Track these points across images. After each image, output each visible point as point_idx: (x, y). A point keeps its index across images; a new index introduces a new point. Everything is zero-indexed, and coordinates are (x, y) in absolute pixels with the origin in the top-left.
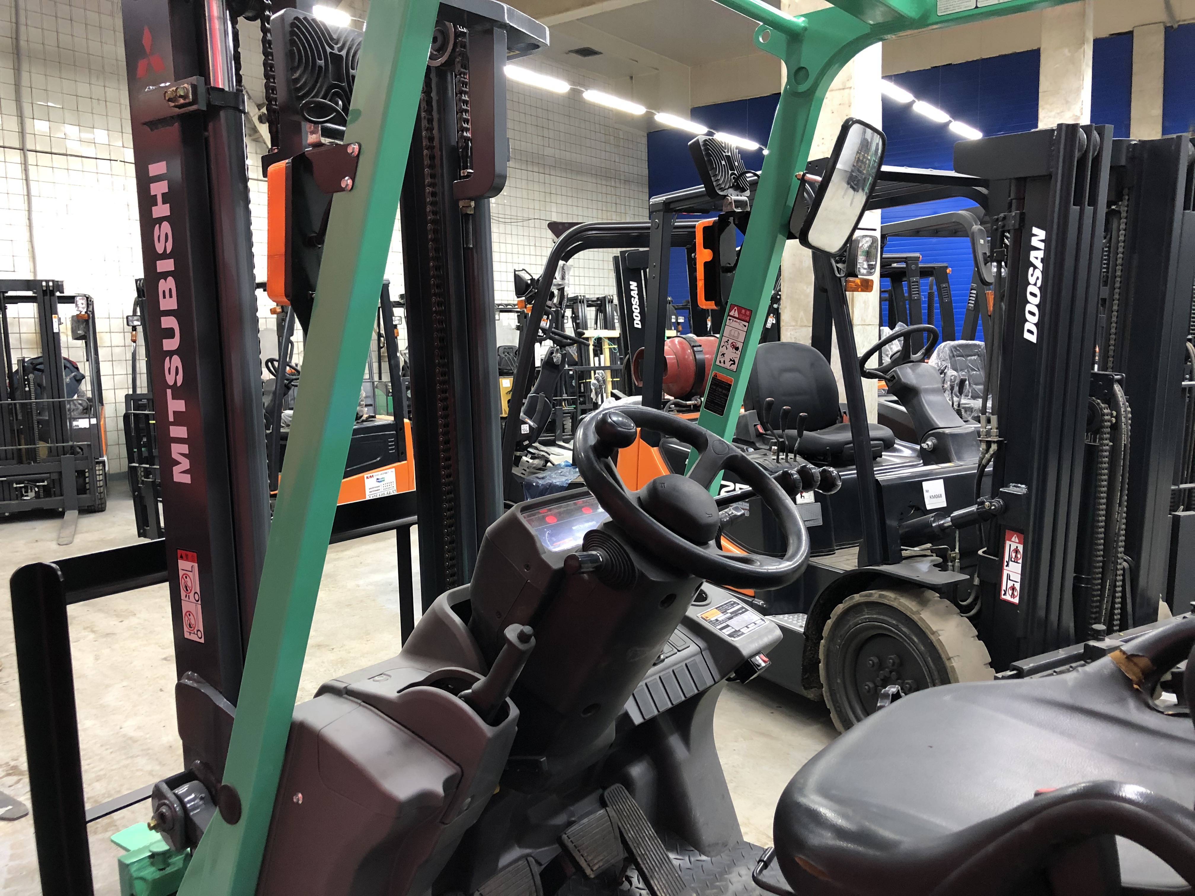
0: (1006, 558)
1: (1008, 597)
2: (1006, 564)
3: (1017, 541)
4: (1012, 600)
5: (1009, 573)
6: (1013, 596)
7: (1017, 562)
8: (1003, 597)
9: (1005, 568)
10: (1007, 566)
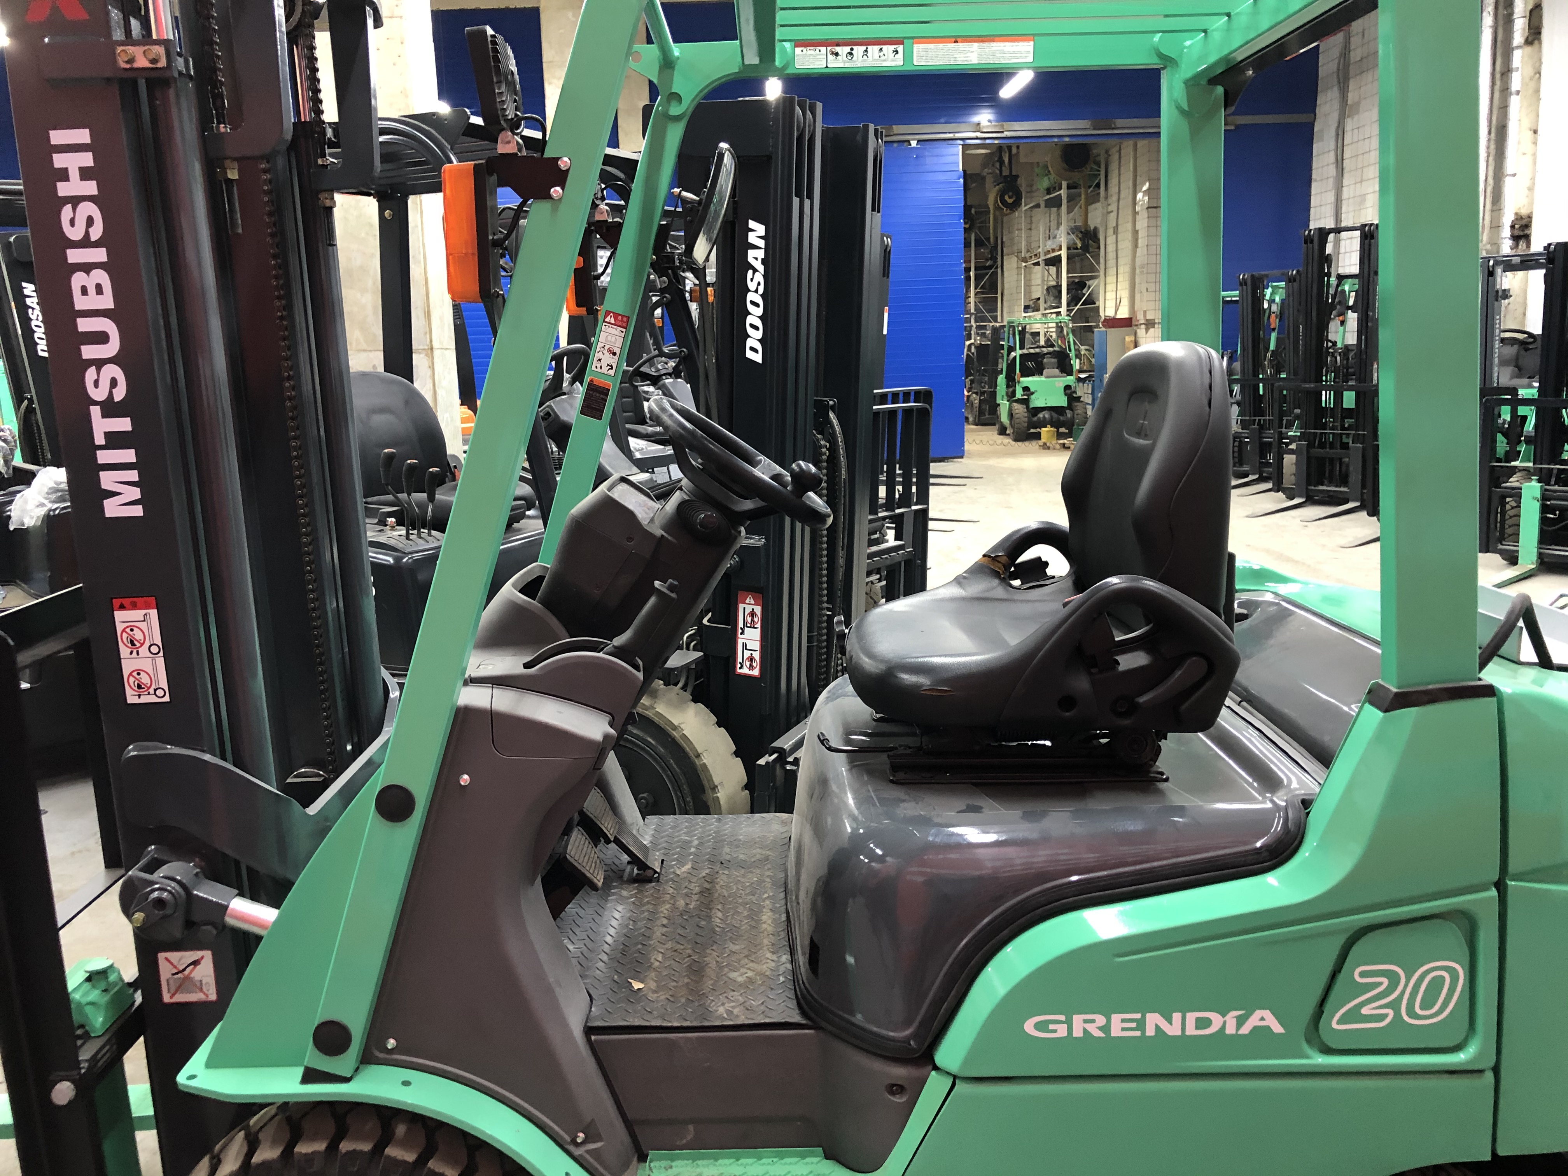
0: (741, 624)
1: (745, 671)
2: (740, 631)
3: (753, 602)
4: (751, 673)
5: (744, 641)
6: (751, 667)
7: (754, 628)
8: (739, 671)
9: (740, 636)
10: (742, 633)
